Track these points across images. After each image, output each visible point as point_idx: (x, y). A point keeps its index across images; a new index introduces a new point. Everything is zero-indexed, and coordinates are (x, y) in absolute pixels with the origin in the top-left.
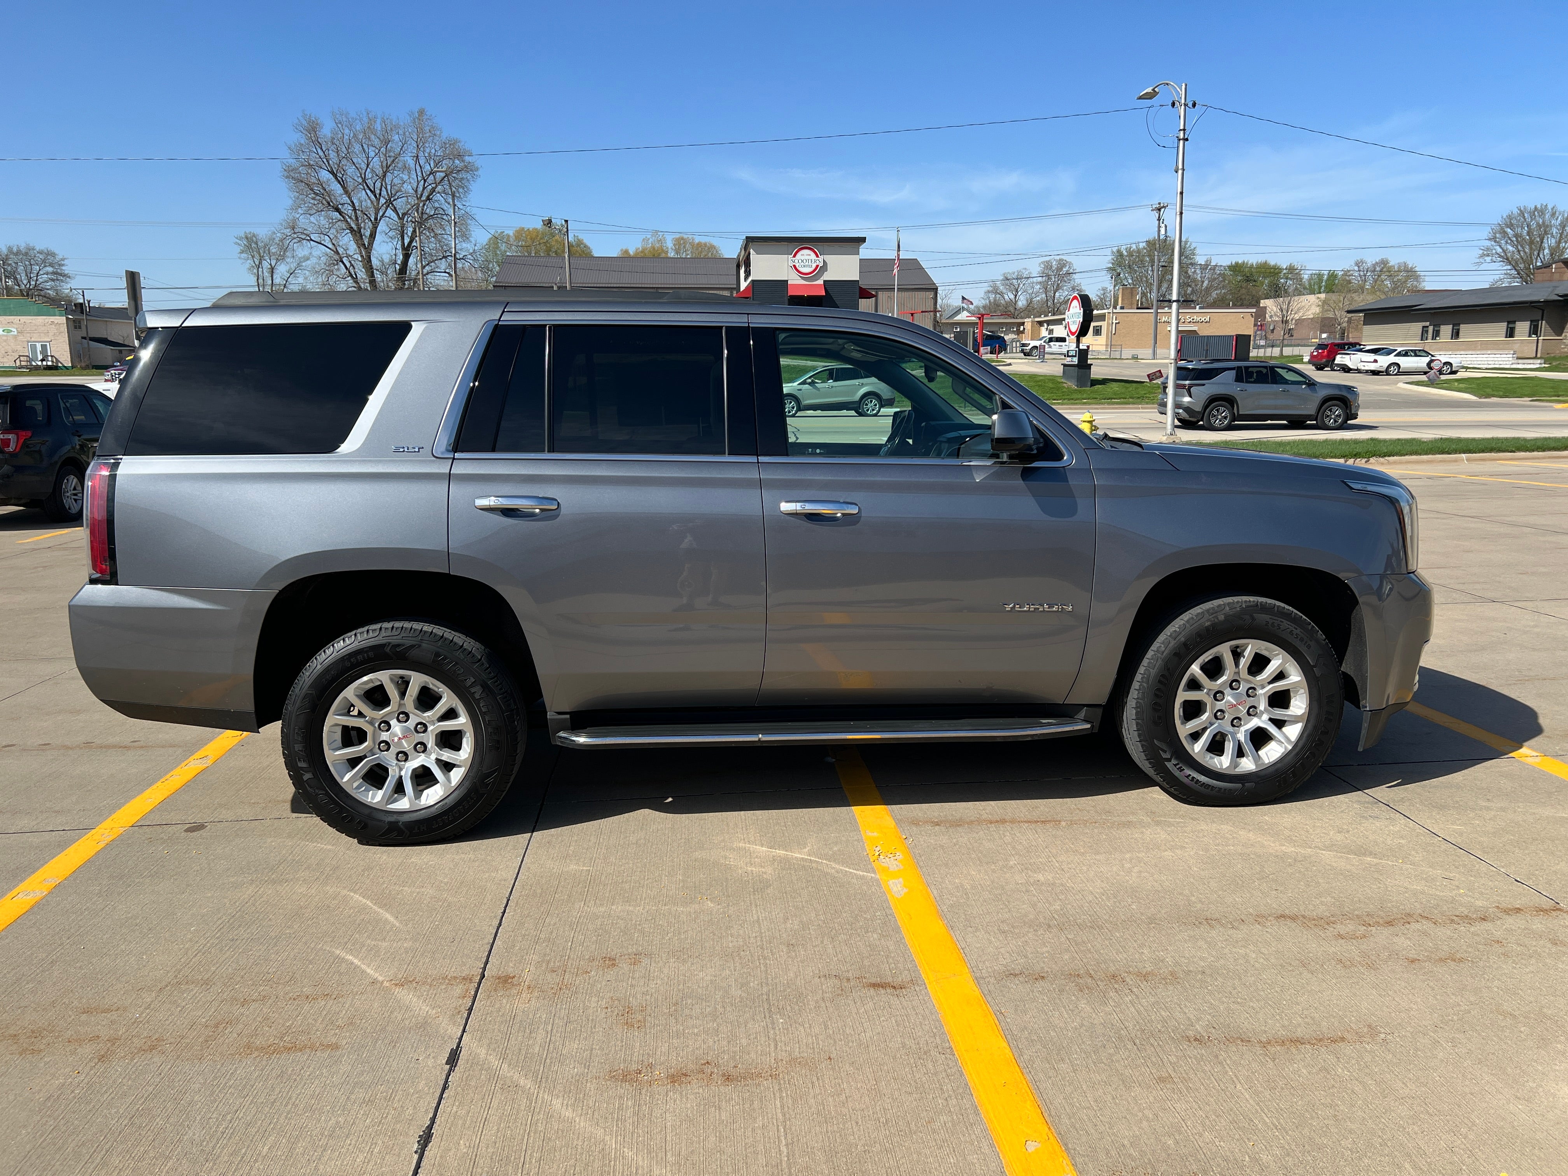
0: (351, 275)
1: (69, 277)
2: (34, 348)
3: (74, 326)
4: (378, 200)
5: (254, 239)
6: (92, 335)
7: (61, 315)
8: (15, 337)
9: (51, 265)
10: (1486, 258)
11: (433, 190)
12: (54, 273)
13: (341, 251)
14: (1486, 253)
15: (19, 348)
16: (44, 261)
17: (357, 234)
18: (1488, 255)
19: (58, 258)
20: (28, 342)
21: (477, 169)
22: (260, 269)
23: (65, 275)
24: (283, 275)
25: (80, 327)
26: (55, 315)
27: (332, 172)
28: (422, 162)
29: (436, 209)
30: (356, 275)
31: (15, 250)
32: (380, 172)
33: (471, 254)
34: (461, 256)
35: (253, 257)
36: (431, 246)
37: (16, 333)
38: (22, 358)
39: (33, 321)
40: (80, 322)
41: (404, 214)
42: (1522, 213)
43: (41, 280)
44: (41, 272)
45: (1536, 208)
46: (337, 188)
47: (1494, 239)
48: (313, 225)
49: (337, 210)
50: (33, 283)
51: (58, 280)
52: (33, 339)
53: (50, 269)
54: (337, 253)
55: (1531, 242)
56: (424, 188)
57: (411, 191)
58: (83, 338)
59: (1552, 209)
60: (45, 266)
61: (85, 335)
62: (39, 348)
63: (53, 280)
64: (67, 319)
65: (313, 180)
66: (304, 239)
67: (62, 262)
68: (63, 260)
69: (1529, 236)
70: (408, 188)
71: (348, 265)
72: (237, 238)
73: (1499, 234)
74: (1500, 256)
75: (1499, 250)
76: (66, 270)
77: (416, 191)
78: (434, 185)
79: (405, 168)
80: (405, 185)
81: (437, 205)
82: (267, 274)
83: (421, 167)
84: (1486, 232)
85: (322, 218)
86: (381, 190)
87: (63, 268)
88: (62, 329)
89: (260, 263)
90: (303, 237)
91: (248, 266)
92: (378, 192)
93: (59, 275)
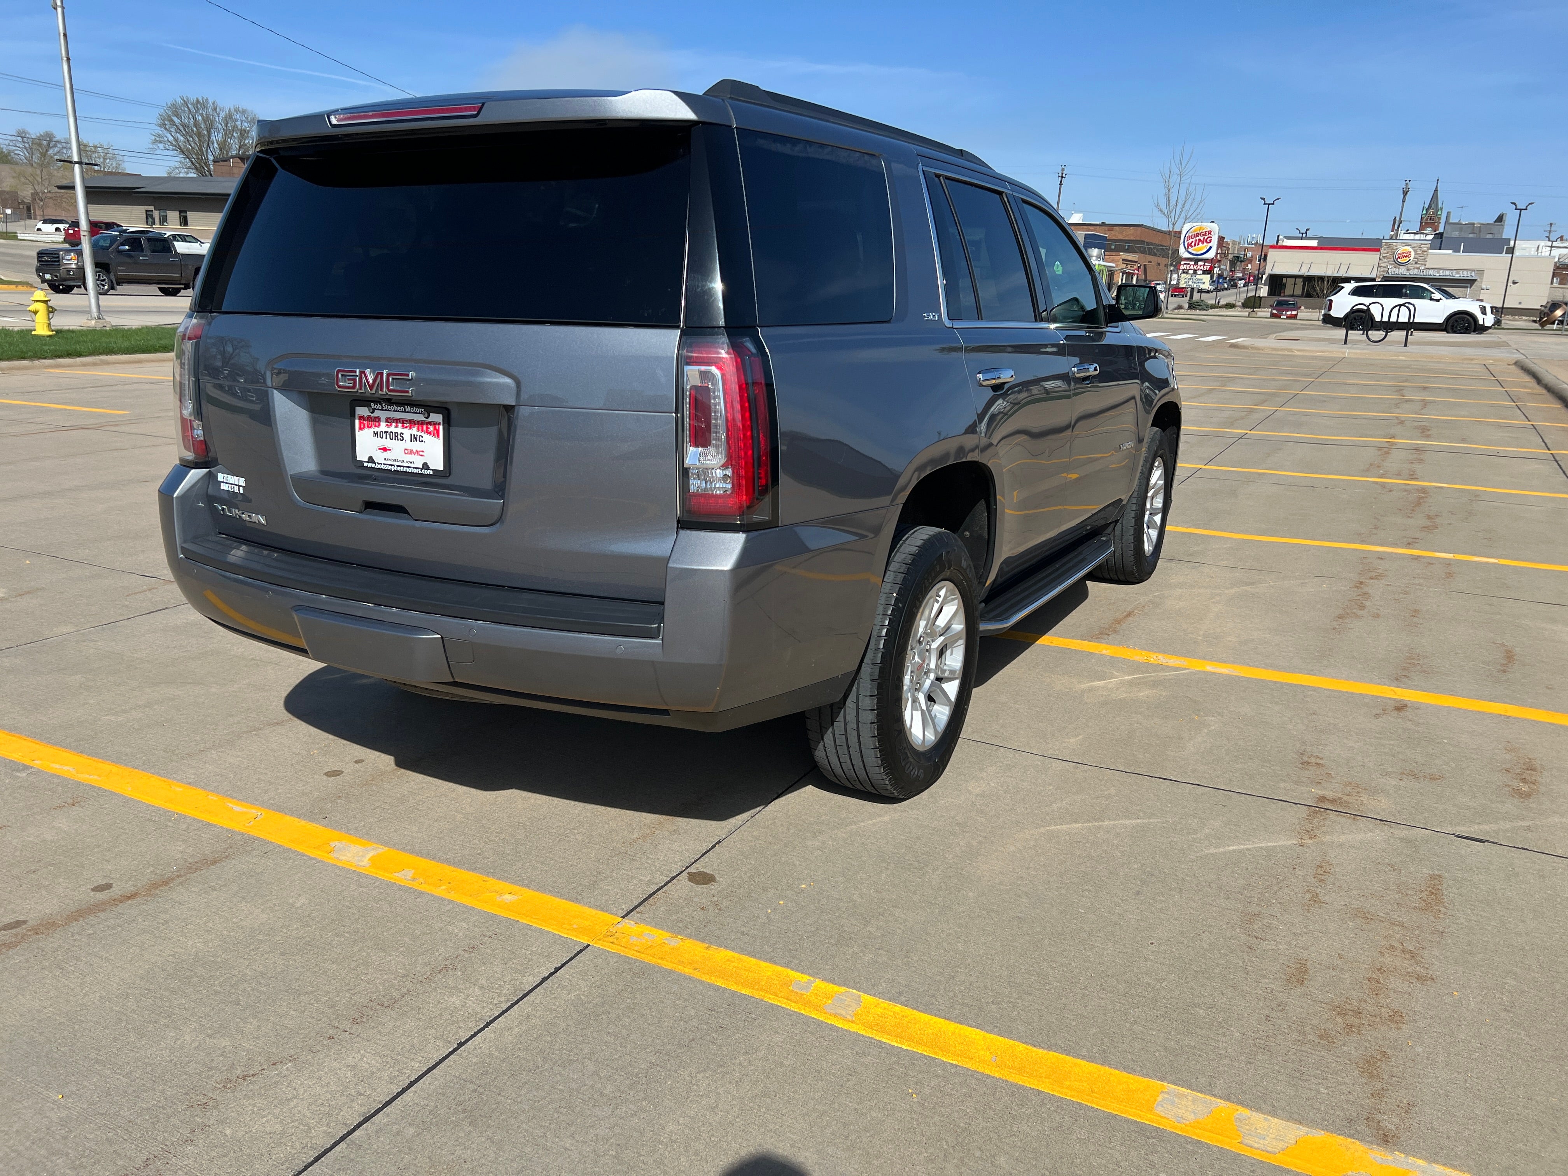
10: (159, 145)
14: (158, 139)
18: (160, 142)
42: (186, 103)
45: (198, 101)
47: (163, 125)
55: (199, 135)
59: (213, 104)
69: (196, 127)
73: (165, 122)
74: (172, 144)
75: (171, 138)
84: (155, 119)
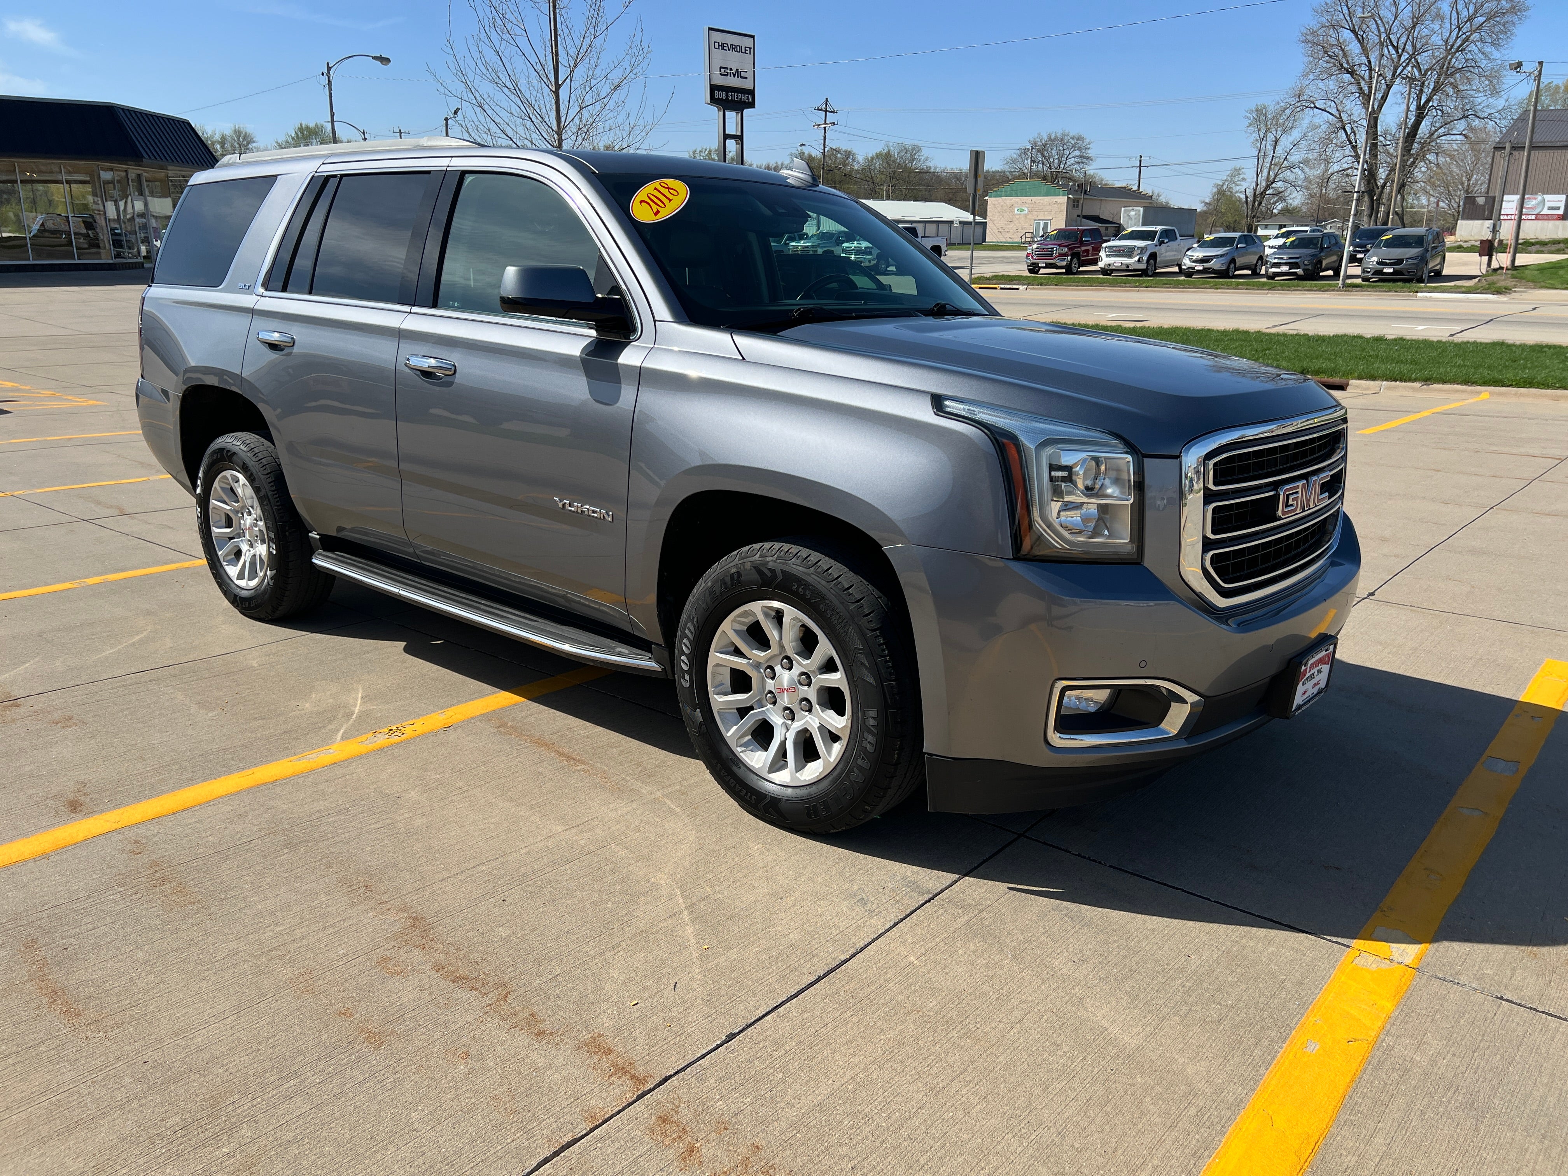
0: (1351, 143)
1: (1092, 160)
2: (1038, 225)
3: (1073, 204)
4: (1400, 57)
5: (1264, 111)
6: (1084, 213)
7: (1064, 195)
8: (1026, 215)
9: (1079, 149)
11: (1467, 39)
12: (1081, 156)
13: (1344, 117)
15: (1027, 225)
16: (1074, 146)
17: (1366, 97)
19: (1086, 142)
20: (1035, 220)
21: (1527, 9)
22: (1264, 142)
23: (1088, 158)
24: (1285, 147)
25: (1078, 206)
26: (1059, 195)
27: (1354, 31)
28: (1460, 8)
29: (1467, 60)
30: (1356, 142)
31: (1053, 137)
32: (1408, 23)
33: (1499, 112)
34: (1486, 115)
35: (1259, 130)
36: (1450, 105)
37: (1026, 212)
38: (1027, 235)
39: (1042, 201)
40: (1078, 202)
41: (1426, 71)
43: (1069, 163)
44: (1070, 156)
46: (1354, 48)
48: (1320, 91)
49: (1352, 73)
50: (1062, 166)
51: (1082, 163)
52: (1038, 218)
53: (1077, 153)
54: (1340, 119)
56: (1457, 37)
57: (1441, 43)
58: (1079, 216)
60: (1075, 150)
61: (1080, 213)
62: (1042, 226)
63: (1078, 163)
64: (1068, 198)
65: (1333, 41)
66: (1307, 107)
67: (1089, 146)
68: (1089, 144)
70: (1437, 40)
71: (1349, 131)
72: (1247, 112)
76: (1090, 153)
77: (1446, 42)
78: (1467, 34)
79: (1439, 16)
80: (1434, 38)
81: (1469, 56)
82: (1270, 148)
83: (1458, 13)
85: (1331, 82)
86: (1405, 45)
87: (1089, 151)
88: (1063, 208)
89: (1265, 136)
90: (1307, 104)
91: (1252, 139)
92: (1401, 46)
93: (1084, 158)
